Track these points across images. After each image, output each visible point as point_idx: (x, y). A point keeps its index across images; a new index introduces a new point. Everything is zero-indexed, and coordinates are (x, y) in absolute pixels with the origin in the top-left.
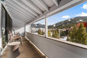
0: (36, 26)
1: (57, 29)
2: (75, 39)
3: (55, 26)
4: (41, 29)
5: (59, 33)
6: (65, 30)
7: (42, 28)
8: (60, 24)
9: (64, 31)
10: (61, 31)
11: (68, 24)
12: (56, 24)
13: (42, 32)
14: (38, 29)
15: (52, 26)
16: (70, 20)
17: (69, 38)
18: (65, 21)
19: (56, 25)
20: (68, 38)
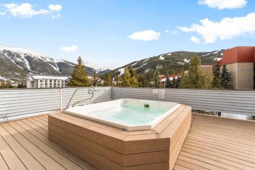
0: (57, 69)
8: (137, 66)
18: (151, 59)
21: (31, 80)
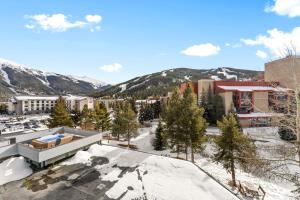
0: (47, 84)
1: (130, 98)
2: (176, 126)
3: (124, 87)
4: (71, 98)
5: (136, 112)
6: (154, 101)
7: (73, 94)
8: (139, 82)
9: (152, 105)
10: (142, 104)
11: (160, 84)
12: (130, 83)
13: (73, 112)
14: (55, 98)
15: (114, 87)
16: (164, 75)
17: (164, 124)
18: (154, 75)
19: (128, 87)
20: (160, 125)
21: (13, 100)
